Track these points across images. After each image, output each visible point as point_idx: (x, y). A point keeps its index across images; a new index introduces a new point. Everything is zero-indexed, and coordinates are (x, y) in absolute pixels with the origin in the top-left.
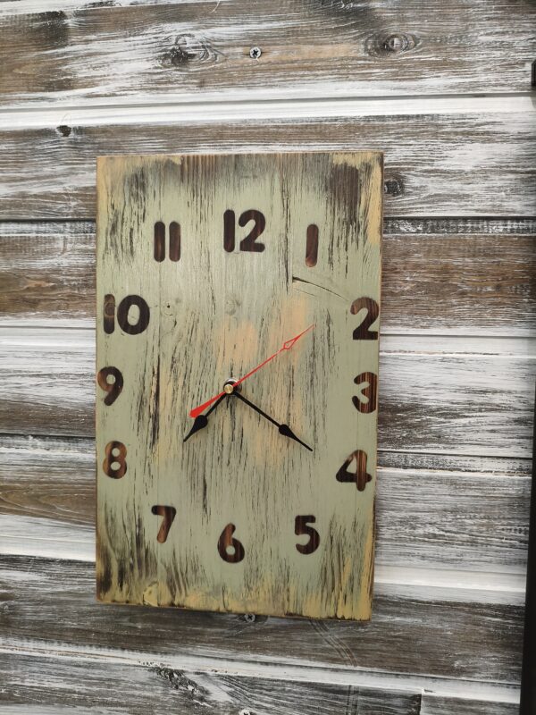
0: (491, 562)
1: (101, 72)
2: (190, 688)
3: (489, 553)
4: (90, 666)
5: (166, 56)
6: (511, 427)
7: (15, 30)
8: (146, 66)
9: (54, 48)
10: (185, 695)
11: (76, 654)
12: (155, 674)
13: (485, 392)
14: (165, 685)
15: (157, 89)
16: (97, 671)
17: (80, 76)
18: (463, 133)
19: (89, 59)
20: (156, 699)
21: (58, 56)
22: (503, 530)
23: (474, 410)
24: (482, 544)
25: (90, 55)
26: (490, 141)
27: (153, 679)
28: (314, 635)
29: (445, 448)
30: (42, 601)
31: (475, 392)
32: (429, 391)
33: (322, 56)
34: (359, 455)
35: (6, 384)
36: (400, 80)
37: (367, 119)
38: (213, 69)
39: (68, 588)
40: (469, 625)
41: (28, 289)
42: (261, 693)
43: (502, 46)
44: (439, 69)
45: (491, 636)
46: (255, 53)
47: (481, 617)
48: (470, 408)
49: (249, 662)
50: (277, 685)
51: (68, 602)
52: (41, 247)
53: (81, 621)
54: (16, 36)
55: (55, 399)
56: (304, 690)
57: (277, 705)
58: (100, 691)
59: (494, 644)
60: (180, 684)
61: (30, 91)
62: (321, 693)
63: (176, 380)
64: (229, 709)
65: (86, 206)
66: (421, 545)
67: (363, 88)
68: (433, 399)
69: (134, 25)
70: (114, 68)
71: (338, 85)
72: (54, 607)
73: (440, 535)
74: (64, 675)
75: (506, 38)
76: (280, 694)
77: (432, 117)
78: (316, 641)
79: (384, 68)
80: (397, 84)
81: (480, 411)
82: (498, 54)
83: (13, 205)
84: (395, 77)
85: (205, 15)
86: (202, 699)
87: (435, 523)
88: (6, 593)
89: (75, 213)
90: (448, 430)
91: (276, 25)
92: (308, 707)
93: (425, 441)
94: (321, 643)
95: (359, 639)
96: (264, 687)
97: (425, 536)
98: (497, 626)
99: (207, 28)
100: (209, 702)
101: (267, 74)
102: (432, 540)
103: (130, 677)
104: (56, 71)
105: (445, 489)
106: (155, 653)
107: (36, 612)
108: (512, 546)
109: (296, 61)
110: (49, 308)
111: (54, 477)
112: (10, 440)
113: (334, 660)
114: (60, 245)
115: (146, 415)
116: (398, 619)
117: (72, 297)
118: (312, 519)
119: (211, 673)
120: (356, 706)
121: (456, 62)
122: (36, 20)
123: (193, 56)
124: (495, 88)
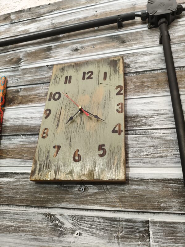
0: (169, 163)
1: (58, 54)
2: (57, 222)
3: (168, 160)
4: (22, 214)
5: (73, 50)
6: (168, 119)
7: (41, 50)
8: (69, 52)
9: (49, 52)
10: (55, 225)
12: (44, 217)
13: (158, 110)
14: (48, 221)
15: (70, 56)
16: (23, 216)
17: (53, 56)
18: (144, 54)
20: (43, 228)
22: (171, 151)
23: (155, 115)
24: (165, 157)
26: (151, 55)
27: (43, 219)
28: (106, 196)
29: (148, 127)
30: (11, 189)
31: (155, 110)
32: (141, 112)
33: (109, 46)
34: (119, 125)
36: (128, 47)
37: (120, 55)
39: (21, 183)
40: (165, 188)
41: (31, 98)
42: (84, 223)
44: (136, 44)
45: (174, 192)
46: (93, 47)
47: (169, 184)
48: (154, 115)
50: (91, 219)
51: (20, 189)
52: (36, 89)
53: (22, 196)
55: (31, 124)
56: (101, 220)
57: (90, 228)
59: (176, 196)
60: (54, 220)
61: (41, 60)
62: (108, 222)
63: (66, 110)
64: (71, 231)
66: (143, 158)
67: (119, 50)
68: (143, 114)
69: (67, 46)
72: (15, 191)
73: (149, 155)
74: (11, 219)
76: (92, 223)
77: (136, 52)
78: (106, 198)
79: (123, 46)
81: (157, 115)
86: (61, 227)
87: (147, 151)
89: (46, 81)
90: (148, 122)
91: (98, 42)
92: (103, 229)
93: (141, 125)
94: (108, 199)
95: (123, 197)
96: (86, 220)
97: (144, 155)
98: (176, 187)
99: (83, 44)
100: (64, 228)
101: (96, 50)
102: (147, 157)
103: (35, 218)
104: (48, 56)
105: (149, 139)
107: (8, 193)
108: (176, 157)
109: (103, 47)
110: (35, 102)
111: (26, 146)
112: (15, 137)
113: (113, 206)
115: (56, 120)
116: (137, 187)
117: (42, 99)
118: (104, 145)
119: (66, 215)
120: (122, 227)
121: (140, 42)
122: (45, 48)
124: (151, 46)
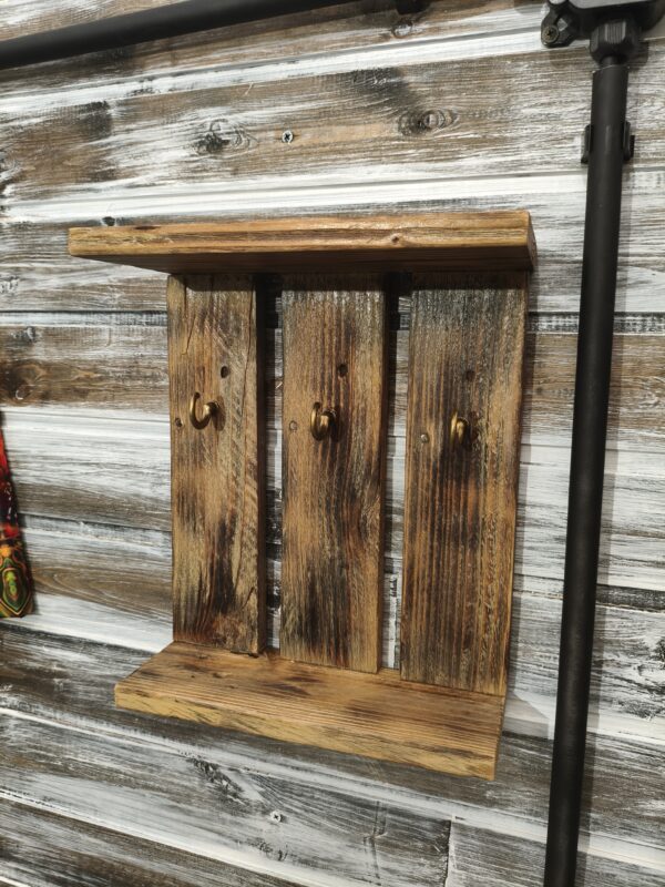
0: (527, 690)
1: (141, 161)
2: (225, 783)
3: (525, 680)
4: (134, 749)
5: (201, 144)
6: (550, 545)
7: (64, 122)
8: (183, 154)
9: (100, 139)
10: (220, 789)
11: (122, 737)
12: (192, 765)
14: (201, 776)
15: (193, 178)
16: (140, 755)
17: (122, 166)
19: (130, 148)
20: (193, 790)
21: (102, 146)
22: (541, 656)
25: (131, 144)
27: (191, 770)
30: (92, 682)
33: (354, 137)
35: (59, 471)
36: (437, 161)
37: (400, 205)
38: (247, 155)
39: (115, 673)
41: (79, 379)
42: (291, 797)
43: (548, 118)
44: (477, 147)
45: (526, 769)
46: (287, 137)
47: (515, 748)
49: (281, 764)
50: (307, 792)
52: (89, 339)
54: (65, 128)
55: (102, 488)
56: (337, 801)
57: (306, 811)
58: (142, 775)
59: (529, 779)
60: (216, 778)
61: (78, 182)
62: (349, 805)
64: (260, 809)
65: (129, 298)
67: (397, 171)
69: (171, 112)
70: (154, 157)
71: (370, 168)
72: (103, 689)
74: (112, 755)
75: (554, 110)
76: (309, 801)
77: (469, 201)
79: (418, 148)
80: (432, 165)
82: (543, 128)
83: (64, 296)
84: (430, 158)
85: (238, 98)
86: (235, 795)
88: (60, 672)
89: (120, 305)
91: (307, 106)
92: (337, 818)
96: (294, 791)
98: (532, 759)
99: (240, 111)
100: (243, 800)
101: (300, 159)
103: (169, 765)
104: (101, 161)
106: (193, 744)
107: (86, 692)
108: (549, 675)
109: (328, 144)
110: (97, 399)
111: (101, 564)
112: (63, 525)
113: (363, 774)
114: (106, 336)
117: (117, 387)
119: (243, 771)
120: (384, 823)
121: (496, 138)
122: (82, 111)
123: (227, 142)
124: (540, 167)
